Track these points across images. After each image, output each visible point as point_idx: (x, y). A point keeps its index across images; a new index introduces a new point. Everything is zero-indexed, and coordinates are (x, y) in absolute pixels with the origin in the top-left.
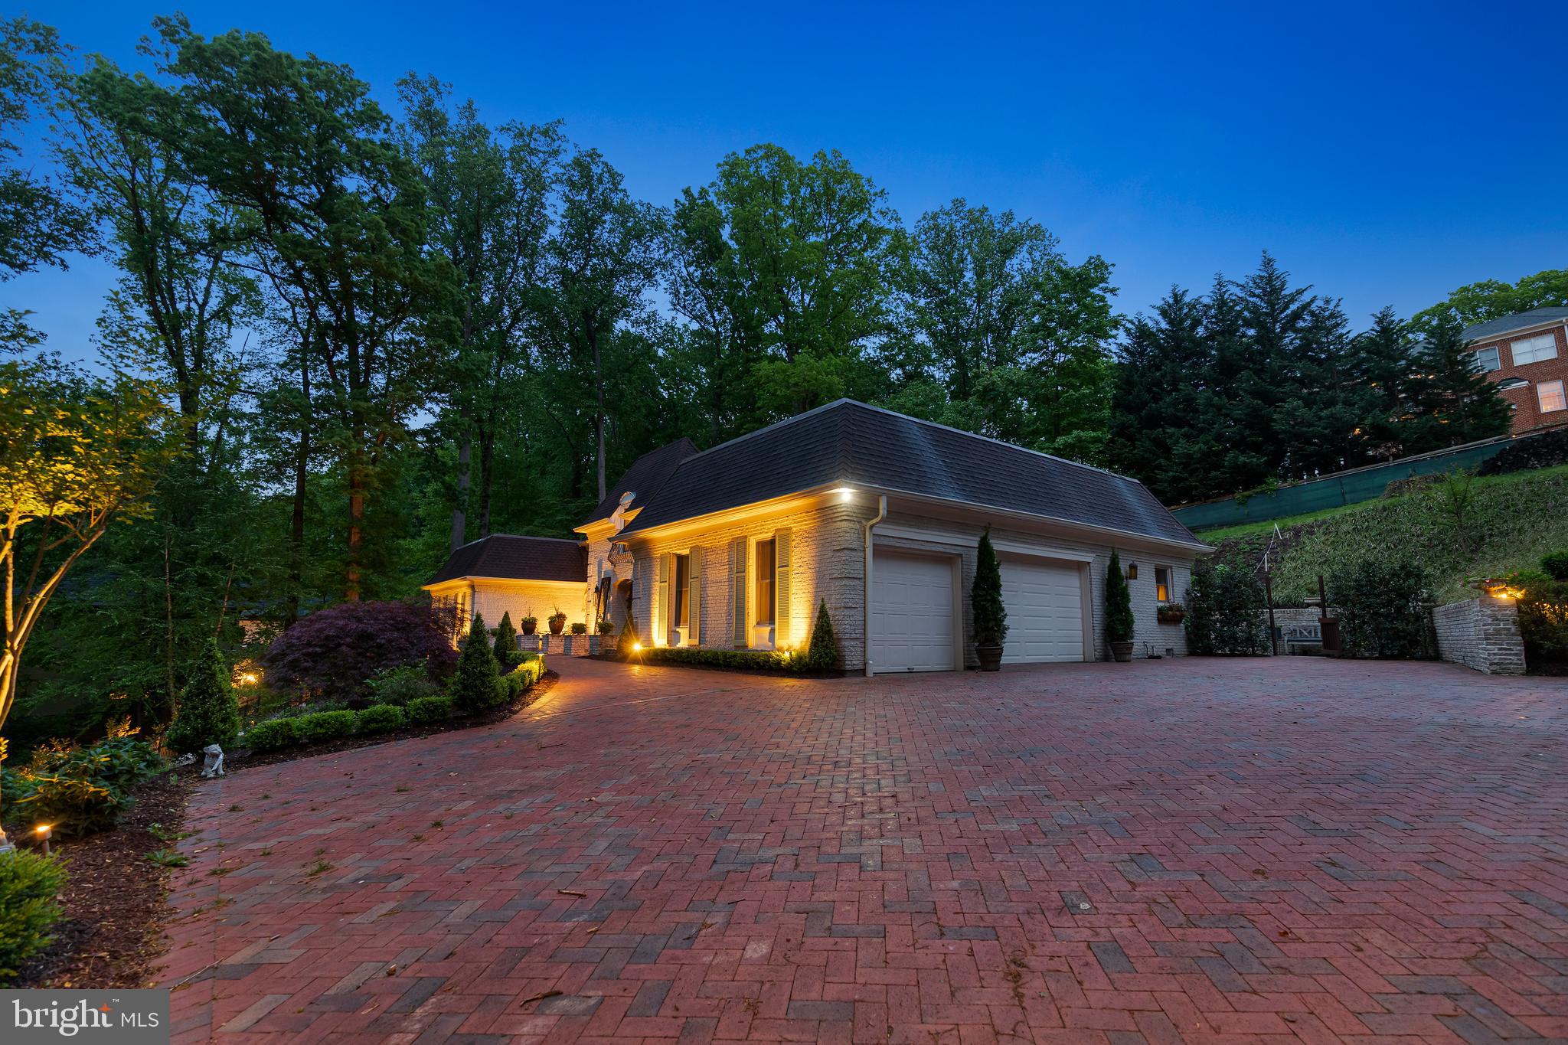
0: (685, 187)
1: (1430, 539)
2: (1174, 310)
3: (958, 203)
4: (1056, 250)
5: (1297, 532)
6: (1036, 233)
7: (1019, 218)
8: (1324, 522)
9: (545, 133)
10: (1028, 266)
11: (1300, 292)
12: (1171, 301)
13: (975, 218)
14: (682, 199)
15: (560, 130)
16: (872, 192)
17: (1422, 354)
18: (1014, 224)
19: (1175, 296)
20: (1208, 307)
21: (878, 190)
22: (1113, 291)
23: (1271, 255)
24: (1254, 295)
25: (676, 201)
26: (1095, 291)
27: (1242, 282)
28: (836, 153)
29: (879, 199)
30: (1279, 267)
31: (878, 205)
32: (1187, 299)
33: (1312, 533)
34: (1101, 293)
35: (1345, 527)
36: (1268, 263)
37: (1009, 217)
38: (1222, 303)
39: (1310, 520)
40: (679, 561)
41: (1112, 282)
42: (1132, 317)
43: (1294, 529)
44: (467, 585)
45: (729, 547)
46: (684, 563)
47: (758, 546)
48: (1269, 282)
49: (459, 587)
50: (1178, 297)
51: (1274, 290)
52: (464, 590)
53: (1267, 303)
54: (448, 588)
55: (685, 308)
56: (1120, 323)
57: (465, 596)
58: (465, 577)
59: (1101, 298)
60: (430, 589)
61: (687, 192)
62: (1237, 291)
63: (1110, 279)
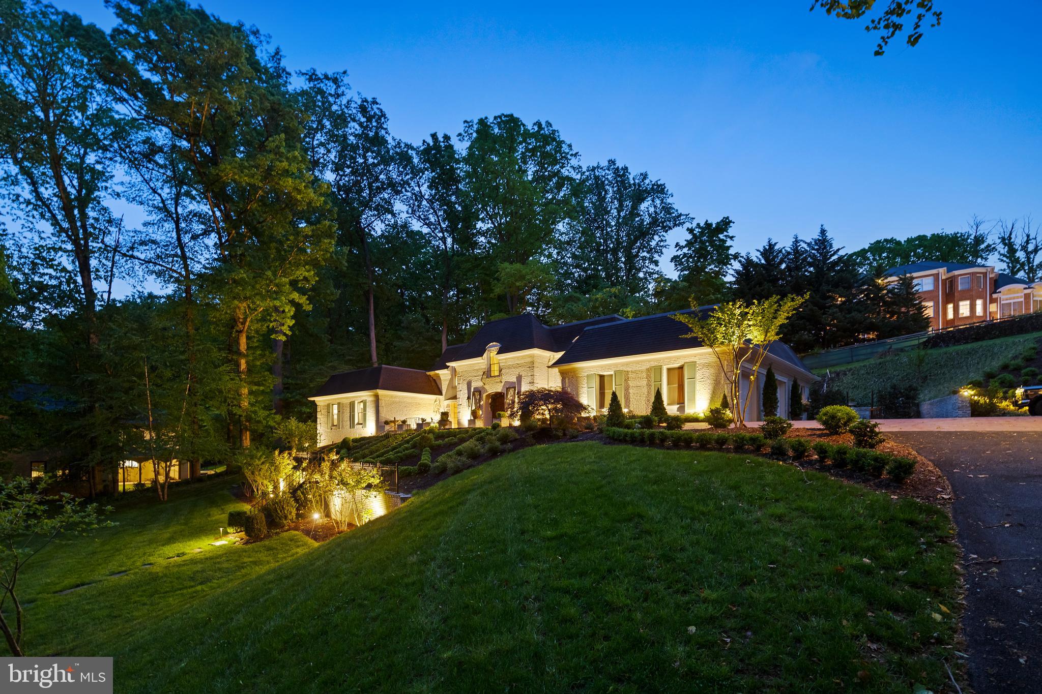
0: (433, 132)
1: (902, 378)
2: (769, 251)
3: (612, 162)
4: (669, 200)
5: (838, 374)
6: (659, 190)
7: (652, 178)
8: (851, 369)
9: (335, 81)
10: (652, 210)
11: (838, 250)
12: (767, 247)
13: (621, 174)
14: (430, 142)
15: (346, 80)
16: (570, 153)
17: (894, 288)
18: (647, 181)
19: (770, 245)
20: (789, 253)
21: (574, 153)
22: (731, 238)
23: (825, 227)
24: (814, 249)
25: (424, 141)
26: (721, 236)
27: (808, 241)
28: (549, 124)
29: (573, 158)
30: (829, 235)
31: (574, 162)
32: (776, 247)
33: (846, 374)
34: (724, 238)
35: (862, 372)
36: (823, 232)
37: (645, 176)
38: (796, 250)
39: (843, 368)
40: (602, 377)
41: (731, 232)
42: (743, 254)
43: (835, 372)
44: (371, 396)
45: (648, 370)
46: (606, 378)
47: (669, 370)
48: (823, 243)
49: (360, 397)
50: (771, 246)
51: (825, 248)
52: (364, 398)
53: (821, 254)
54: (344, 398)
55: (419, 217)
56: (736, 256)
57: (364, 402)
58: (374, 391)
59: (724, 241)
60: (317, 399)
61: (434, 136)
62: (805, 246)
63: (730, 230)
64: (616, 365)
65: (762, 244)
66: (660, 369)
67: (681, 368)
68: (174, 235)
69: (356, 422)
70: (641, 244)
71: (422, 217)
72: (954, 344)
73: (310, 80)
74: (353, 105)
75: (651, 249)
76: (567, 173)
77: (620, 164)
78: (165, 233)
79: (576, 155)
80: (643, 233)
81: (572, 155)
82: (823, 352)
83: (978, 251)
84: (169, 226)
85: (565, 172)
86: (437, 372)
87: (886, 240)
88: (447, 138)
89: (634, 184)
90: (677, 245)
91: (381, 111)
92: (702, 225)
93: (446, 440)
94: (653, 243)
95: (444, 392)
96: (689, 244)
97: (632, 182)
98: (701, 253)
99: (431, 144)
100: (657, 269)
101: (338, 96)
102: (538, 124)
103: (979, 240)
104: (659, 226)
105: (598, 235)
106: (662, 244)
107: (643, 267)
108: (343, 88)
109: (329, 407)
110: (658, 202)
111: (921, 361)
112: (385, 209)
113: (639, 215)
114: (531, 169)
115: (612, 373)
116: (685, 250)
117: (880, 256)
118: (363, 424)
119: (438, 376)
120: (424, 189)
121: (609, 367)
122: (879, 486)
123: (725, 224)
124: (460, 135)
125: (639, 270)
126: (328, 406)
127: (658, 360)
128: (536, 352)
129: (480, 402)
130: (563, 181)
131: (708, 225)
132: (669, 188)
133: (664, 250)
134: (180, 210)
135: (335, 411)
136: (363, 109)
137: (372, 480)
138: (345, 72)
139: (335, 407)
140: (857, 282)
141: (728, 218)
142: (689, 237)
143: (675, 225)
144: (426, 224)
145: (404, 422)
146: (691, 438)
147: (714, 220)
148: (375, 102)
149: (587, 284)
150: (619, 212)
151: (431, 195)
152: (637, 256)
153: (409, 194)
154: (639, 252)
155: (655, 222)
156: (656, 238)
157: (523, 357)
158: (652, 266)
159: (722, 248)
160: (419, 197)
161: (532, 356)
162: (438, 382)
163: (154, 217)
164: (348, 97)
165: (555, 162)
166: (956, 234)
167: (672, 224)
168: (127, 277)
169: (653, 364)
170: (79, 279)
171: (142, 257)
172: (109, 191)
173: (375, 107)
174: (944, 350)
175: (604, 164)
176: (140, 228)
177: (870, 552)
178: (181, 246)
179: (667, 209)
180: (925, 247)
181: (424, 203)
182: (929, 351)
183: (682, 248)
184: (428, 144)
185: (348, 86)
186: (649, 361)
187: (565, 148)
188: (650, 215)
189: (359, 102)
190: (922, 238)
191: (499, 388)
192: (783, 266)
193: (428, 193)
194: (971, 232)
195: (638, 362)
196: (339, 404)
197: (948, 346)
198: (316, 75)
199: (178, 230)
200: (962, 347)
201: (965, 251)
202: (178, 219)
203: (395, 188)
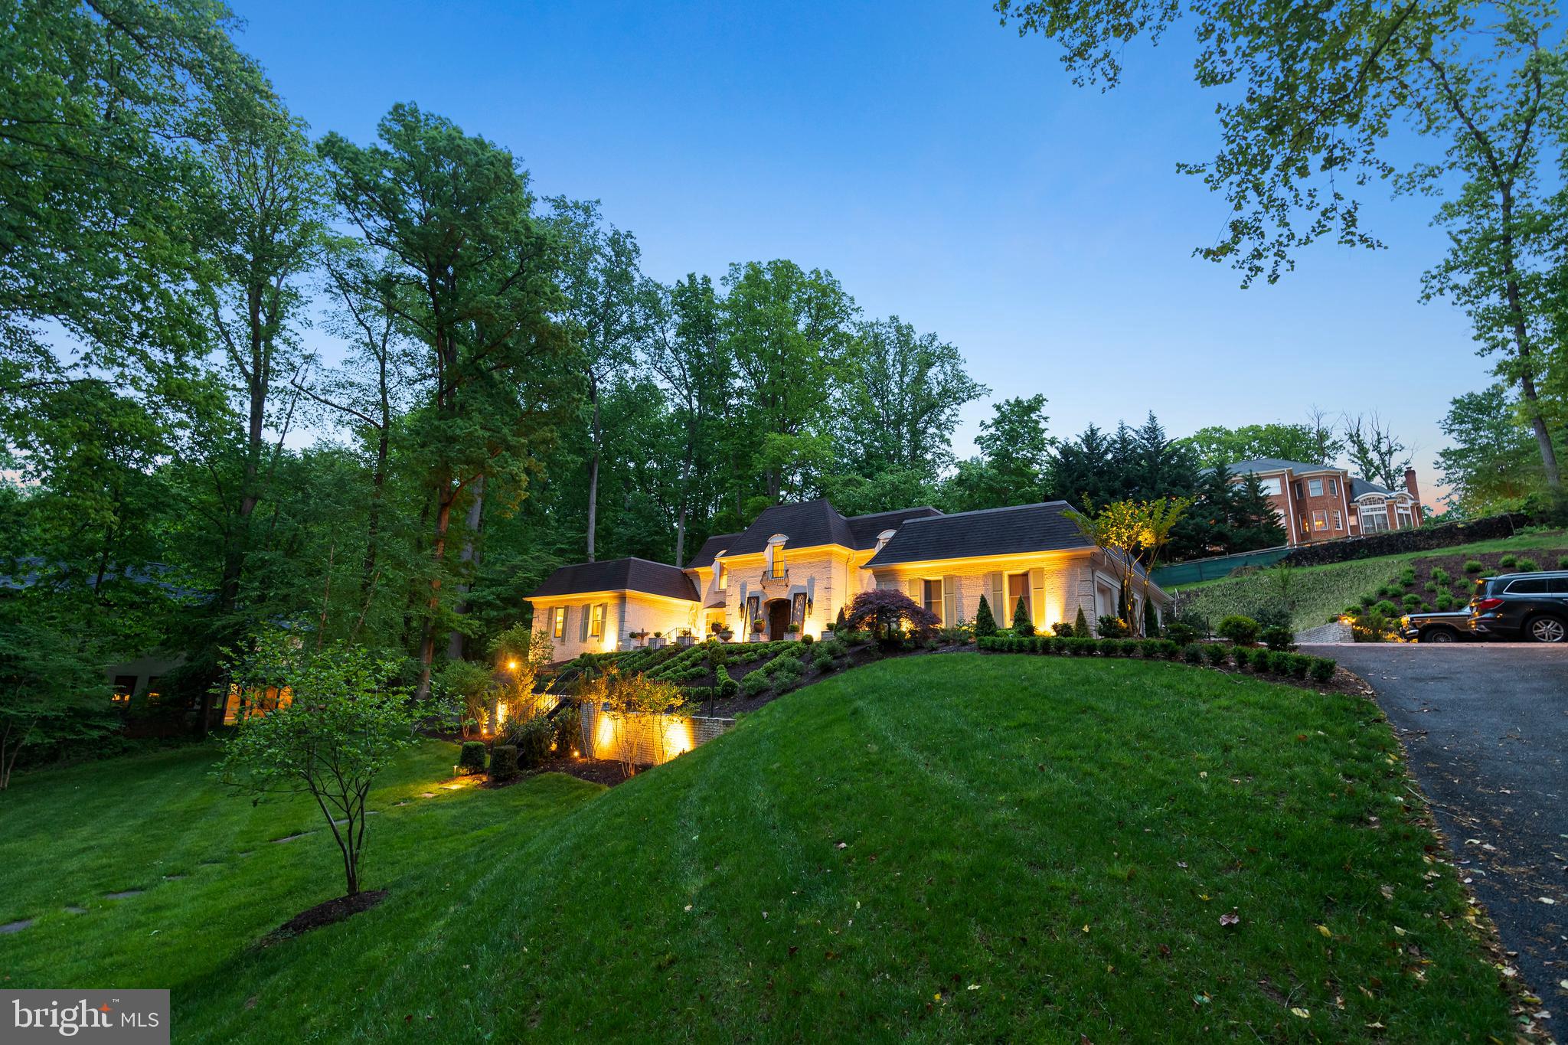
0: (691, 272)
1: (1267, 602)
2: (1091, 438)
3: (894, 319)
4: (961, 367)
6: (949, 354)
7: (943, 340)
9: (587, 210)
10: (941, 377)
12: (1089, 433)
13: (904, 334)
14: (686, 283)
15: (599, 210)
16: (852, 307)
17: (1240, 491)
18: (936, 344)
19: (1092, 430)
20: (1115, 442)
21: (856, 307)
23: (1155, 413)
24: (1143, 438)
25: (678, 281)
26: (1034, 416)
27: (1136, 429)
28: (828, 274)
29: (854, 313)
30: (1160, 423)
31: (855, 317)
32: (1099, 434)
33: (1198, 595)
34: (1037, 419)
36: (1153, 419)
37: (933, 337)
38: (1123, 438)
39: (1194, 588)
40: (927, 582)
41: (1045, 410)
42: (1061, 439)
43: (1185, 592)
44: (615, 597)
45: (986, 576)
46: (933, 586)
47: (1011, 577)
48: (1153, 431)
49: (598, 598)
50: (1093, 432)
51: (1156, 438)
52: (604, 601)
53: (1152, 445)
54: (575, 600)
55: (661, 368)
56: (1052, 442)
57: (604, 606)
58: (621, 590)
59: (1037, 422)
60: (534, 600)
61: (691, 277)
62: (1133, 434)
63: (1043, 409)
64: (946, 568)
65: (1083, 430)
66: (1000, 575)
67: (1025, 575)
68: (378, 377)
69: (589, 633)
70: (930, 417)
71: (664, 369)
72: (1319, 563)
73: (557, 207)
74: (601, 236)
75: (941, 425)
76: (846, 329)
77: (903, 322)
78: (367, 374)
79: (857, 310)
80: (930, 407)
81: (853, 310)
82: (1165, 565)
83: (1323, 449)
84: (375, 365)
85: (842, 327)
86: (696, 569)
87: (1214, 429)
88: (706, 280)
89: (921, 346)
90: (982, 423)
91: (635, 245)
92: (1012, 401)
93: (744, 655)
94: (943, 418)
95: (703, 597)
96: (997, 423)
97: (918, 343)
98: (1012, 438)
99: (687, 285)
100: (948, 449)
101: (586, 226)
102: (816, 272)
103: (1322, 436)
104: (950, 397)
105: (877, 404)
106: (953, 419)
107: (933, 446)
108: (593, 218)
109: (551, 611)
110: (948, 368)
111: (1285, 581)
112: (623, 357)
113: (926, 383)
114: (803, 323)
115: (941, 578)
116: (992, 430)
117: (1209, 447)
118: (599, 635)
119: (696, 574)
120: (670, 335)
121: (937, 570)
122: (1305, 686)
123: (1039, 401)
124: (724, 278)
125: (926, 450)
126: (551, 609)
127: (998, 565)
128: (836, 548)
129: (757, 611)
130: (840, 339)
131: (1018, 402)
132: (962, 353)
133: (956, 426)
134: (388, 347)
135: (560, 618)
136: (614, 242)
137: (673, 701)
138: (598, 202)
139: (561, 612)
140: (1197, 481)
141: (1041, 395)
142: (997, 415)
143: (969, 397)
144: (668, 378)
145: (658, 635)
146: (1095, 645)
147: (1026, 397)
148: (629, 235)
149: (869, 465)
150: (901, 377)
151: (676, 343)
152: (924, 432)
153: (650, 341)
154: (926, 428)
155: (945, 393)
156: (948, 411)
157: (817, 555)
158: (944, 446)
159: (1036, 432)
160: (660, 345)
161: (829, 554)
162: (695, 582)
163: (357, 354)
164: (596, 228)
165: (834, 315)
166: (1295, 426)
167: (965, 396)
168: (310, 426)
169: (992, 569)
170: (247, 425)
171: (336, 402)
172: (301, 318)
173: (628, 241)
174: (1308, 570)
175: (885, 319)
176: (339, 366)
177: (1322, 728)
178: (384, 390)
179: (960, 378)
180: (1261, 440)
181: (668, 351)
182: (1294, 571)
183: (987, 427)
184: (683, 285)
185: (600, 217)
186: (987, 565)
187: (845, 301)
188: (939, 383)
189: (610, 234)
190: (1255, 429)
191: (784, 594)
192: (1109, 456)
193: (673, 341)
194: (1312, 425)
195: (973, 566)
196: (566, 608)
197: (1312, 565)
198: (565, 202)
199: (383, 373)
200: (1329, 567)
201: (1308, 448)
202: (384, 358)
203: (636, 332)
